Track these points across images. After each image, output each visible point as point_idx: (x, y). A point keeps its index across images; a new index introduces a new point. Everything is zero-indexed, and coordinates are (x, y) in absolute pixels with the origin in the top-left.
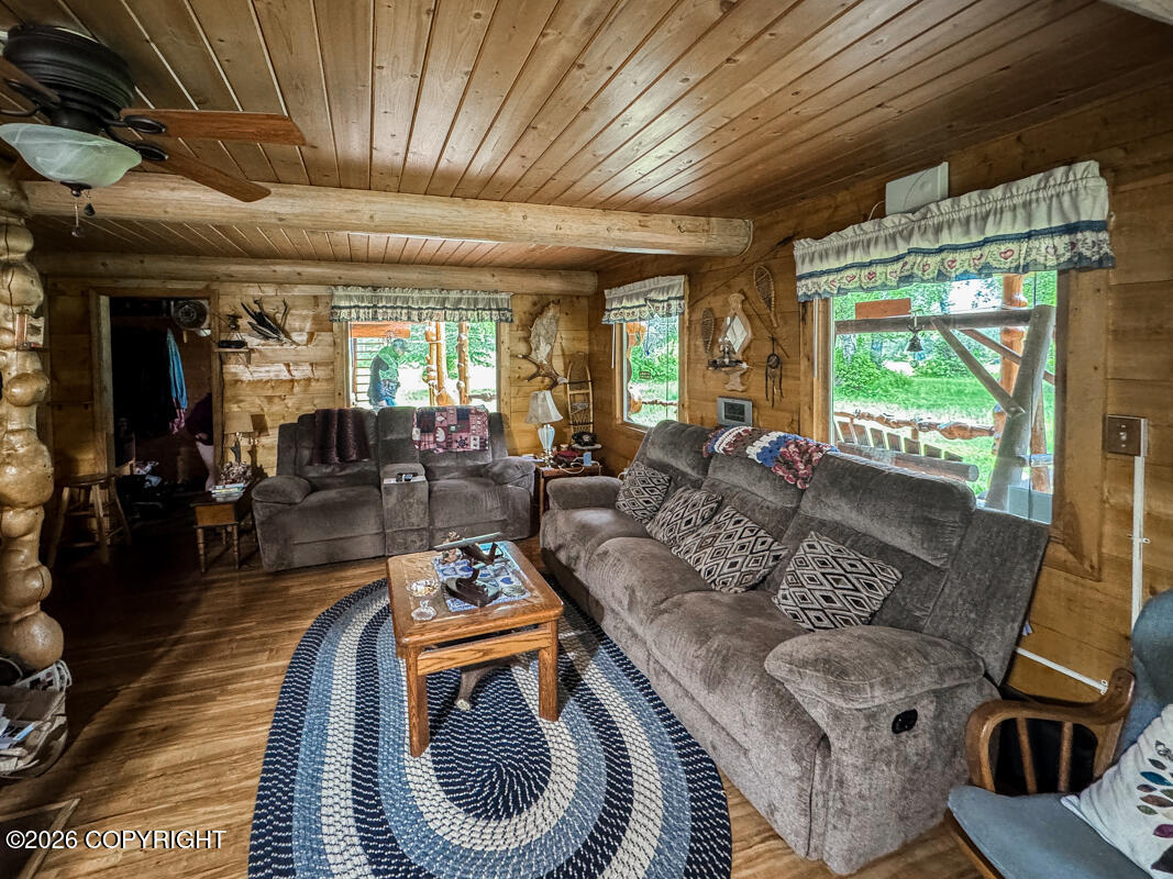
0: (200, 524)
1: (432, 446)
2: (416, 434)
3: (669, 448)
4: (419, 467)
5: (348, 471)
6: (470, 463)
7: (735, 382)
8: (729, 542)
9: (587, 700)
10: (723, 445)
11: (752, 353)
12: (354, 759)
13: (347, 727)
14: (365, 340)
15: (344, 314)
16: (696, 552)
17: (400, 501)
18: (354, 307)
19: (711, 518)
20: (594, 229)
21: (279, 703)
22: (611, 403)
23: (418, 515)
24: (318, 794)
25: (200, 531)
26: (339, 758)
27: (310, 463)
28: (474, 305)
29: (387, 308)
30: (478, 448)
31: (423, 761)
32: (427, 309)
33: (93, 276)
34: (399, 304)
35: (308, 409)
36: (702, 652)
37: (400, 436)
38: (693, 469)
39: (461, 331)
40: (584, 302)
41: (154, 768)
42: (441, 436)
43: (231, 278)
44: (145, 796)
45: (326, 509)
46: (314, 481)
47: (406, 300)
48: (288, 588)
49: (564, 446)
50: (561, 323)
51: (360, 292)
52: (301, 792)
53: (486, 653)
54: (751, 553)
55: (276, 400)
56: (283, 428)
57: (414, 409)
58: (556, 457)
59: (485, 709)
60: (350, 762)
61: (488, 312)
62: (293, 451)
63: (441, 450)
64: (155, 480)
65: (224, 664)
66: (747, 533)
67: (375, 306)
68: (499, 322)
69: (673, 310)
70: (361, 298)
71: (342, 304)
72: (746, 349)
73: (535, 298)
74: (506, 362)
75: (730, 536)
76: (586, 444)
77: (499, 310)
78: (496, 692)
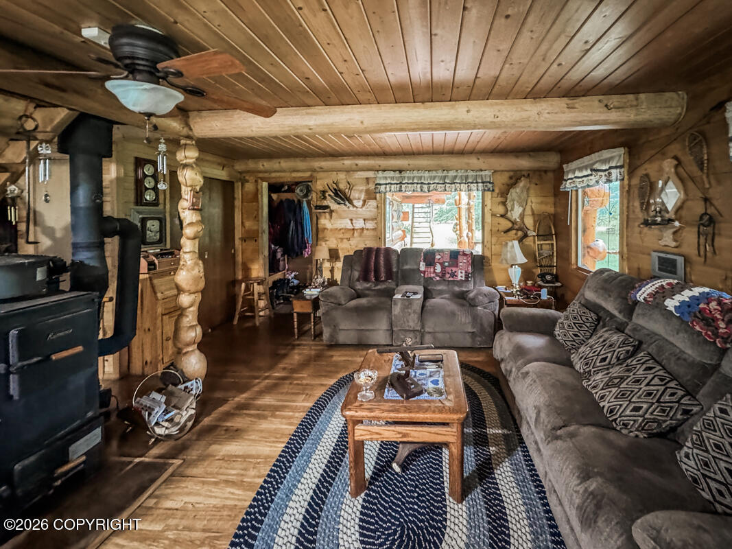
0: (295, 311)
1: (432, 275)
2: (422, 267)
3: (601, 291)
4: (421, 289)
5: (379, 287)
6: (457, 289)
7: (668, 239)
8: (637, 386)
9: (493, 494)
10: (645, 295)
11: (683, 213)
12: (317, 486)
13: (323, 460)
14: (420, 205)
15: (382, 188)
16: (602, 389)
17: (403, 310)
18: (389, 184)
19: (625, 359)
20: (524, 115)
21: (295, 432)
22: (568, 251)
23: (414, 321)
24: (287, 503)
25: (295, 314)
26: (309, 481)
27: (358, 280)
28: (465, 180)
29: (408, 183)
30: (463, 279)
31: (356, 503)
32: (434, 183)
33: (260, 172)
34: (415, 181)
35: (361, 246)
36: (581, 489)
37: (412, 267)
38: (620, 312)
39: (469, 198)
40: (550, 175)
41: (221, 454)
42: (438, 269)
43: (322, 170)
44: (209, 470)
45: (359, 310)
46: (359, 291)
47: (420, 178)
48: (332, 356)
49: (529, 283)
50: (532, 191)
51: (392, 174)
52: (279, 498)
53: (405, 435)
54: (658, 401)
55: (345, 240)
56: (346, 257)
57: (422, 249)
58: (522, 289)
59: (413, 475)
60: (314, 486)
61: (475, 185)
62: (350, 272)
63: (438, 278)
64: (296, 282)
65: (280, 397)
66: (656, 381)
67: (401, 183)
68: (484, 191)
69: (613, 177)
70: (393, 178)
71: (382, 182)
72: (679, 209)
73: (512, 174)
74: (488, 218)
75: (638, 381)
76: (548, 282)
77: (483, 183)
78: (425, 464)
